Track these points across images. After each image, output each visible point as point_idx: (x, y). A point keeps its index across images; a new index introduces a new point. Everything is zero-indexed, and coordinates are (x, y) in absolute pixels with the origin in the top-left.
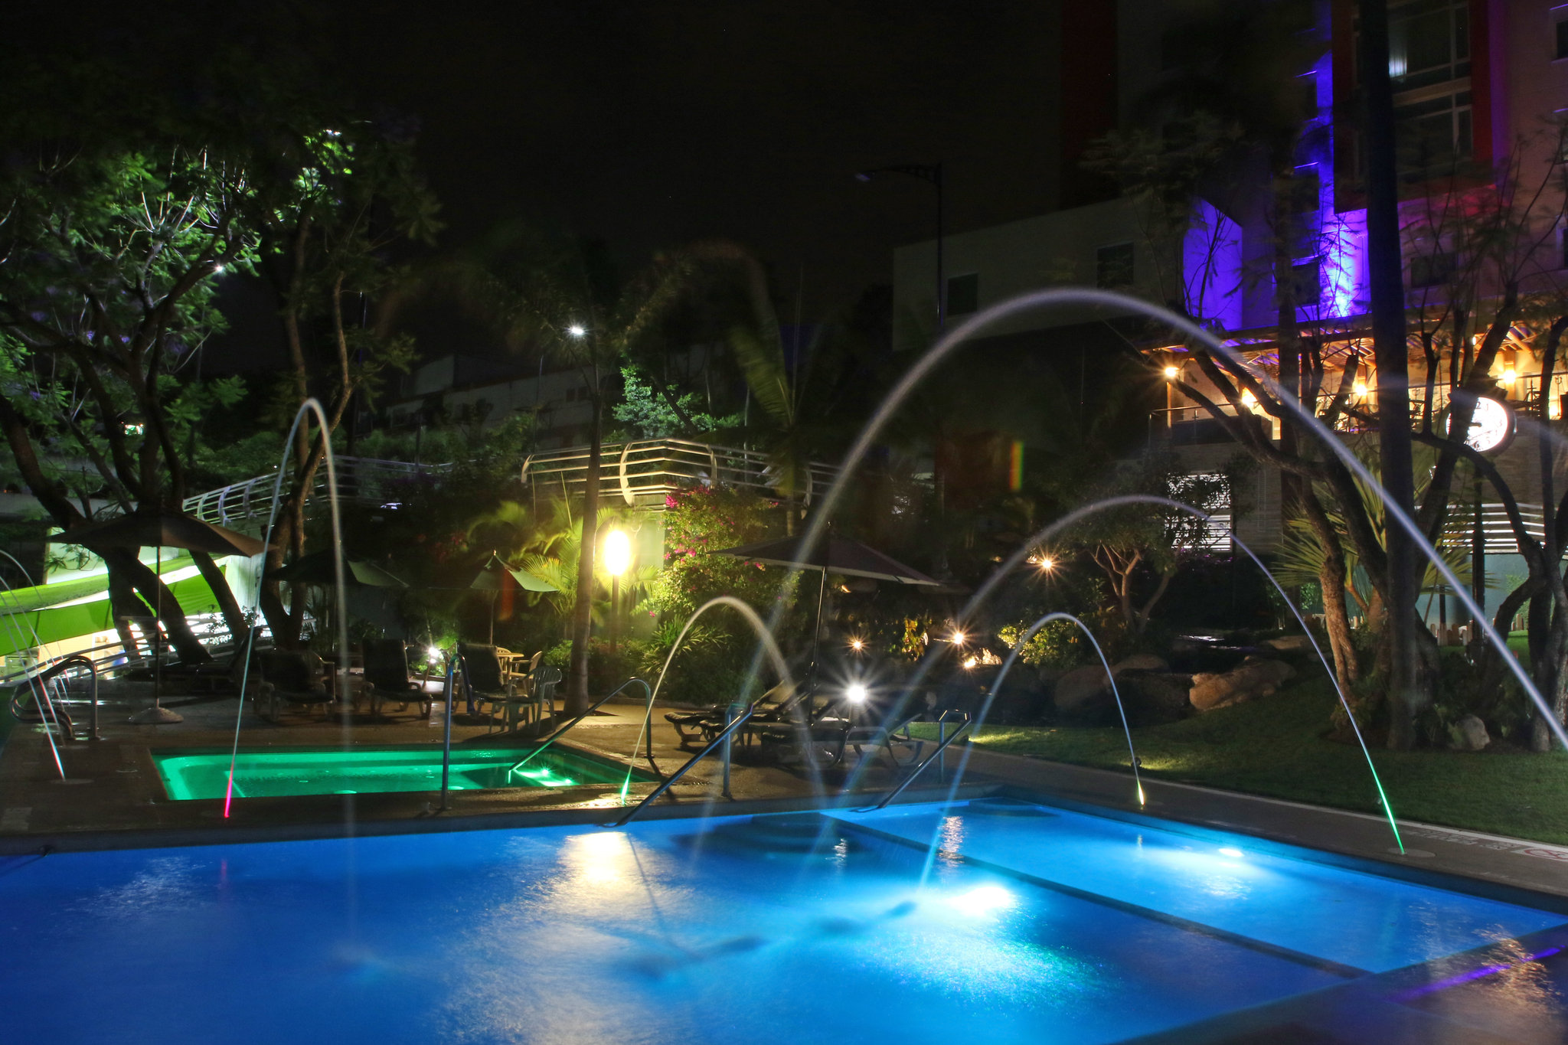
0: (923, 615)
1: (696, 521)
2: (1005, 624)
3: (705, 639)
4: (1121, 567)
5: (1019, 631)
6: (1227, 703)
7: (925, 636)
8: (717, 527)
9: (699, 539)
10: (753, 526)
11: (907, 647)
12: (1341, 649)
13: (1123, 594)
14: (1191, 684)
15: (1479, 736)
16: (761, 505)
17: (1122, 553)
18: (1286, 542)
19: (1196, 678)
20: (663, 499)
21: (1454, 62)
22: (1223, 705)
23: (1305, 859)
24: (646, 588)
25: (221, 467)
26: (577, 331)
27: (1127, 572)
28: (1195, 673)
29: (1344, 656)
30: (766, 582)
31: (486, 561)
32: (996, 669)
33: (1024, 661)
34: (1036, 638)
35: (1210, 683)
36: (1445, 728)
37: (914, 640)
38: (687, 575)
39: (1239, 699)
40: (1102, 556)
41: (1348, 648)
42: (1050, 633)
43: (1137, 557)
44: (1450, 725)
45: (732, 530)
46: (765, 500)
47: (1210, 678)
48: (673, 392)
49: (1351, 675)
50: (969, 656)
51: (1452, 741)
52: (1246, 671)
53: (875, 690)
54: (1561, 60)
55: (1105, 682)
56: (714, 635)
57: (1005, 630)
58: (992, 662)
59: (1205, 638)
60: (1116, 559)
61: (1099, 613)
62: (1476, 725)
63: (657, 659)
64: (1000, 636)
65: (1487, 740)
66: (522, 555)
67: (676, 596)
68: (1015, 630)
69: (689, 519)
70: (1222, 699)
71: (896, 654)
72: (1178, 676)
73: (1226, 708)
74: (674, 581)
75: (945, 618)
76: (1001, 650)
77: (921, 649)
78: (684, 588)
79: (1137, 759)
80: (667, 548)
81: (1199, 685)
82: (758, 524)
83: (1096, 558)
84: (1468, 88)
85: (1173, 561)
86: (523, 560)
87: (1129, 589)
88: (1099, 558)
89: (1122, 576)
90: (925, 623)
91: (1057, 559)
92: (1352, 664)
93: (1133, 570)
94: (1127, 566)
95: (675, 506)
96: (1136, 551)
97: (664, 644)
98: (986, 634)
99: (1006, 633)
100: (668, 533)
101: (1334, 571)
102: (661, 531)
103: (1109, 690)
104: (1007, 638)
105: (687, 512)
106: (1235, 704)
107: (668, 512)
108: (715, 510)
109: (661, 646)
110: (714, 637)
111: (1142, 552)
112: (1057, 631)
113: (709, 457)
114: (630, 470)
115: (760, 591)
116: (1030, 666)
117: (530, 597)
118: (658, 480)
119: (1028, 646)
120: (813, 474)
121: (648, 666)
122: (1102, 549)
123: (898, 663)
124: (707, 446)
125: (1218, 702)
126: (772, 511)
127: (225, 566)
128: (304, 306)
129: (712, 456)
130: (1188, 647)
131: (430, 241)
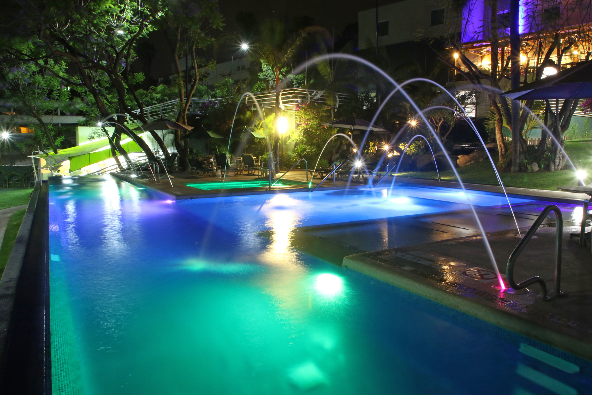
0: (375, 141)
1: (305, 114)
2: (401, 143)
3: (310, 150)
4: (437, 123)
5: (405, 145)
6: (469, 164)
7: (376, 147)
8: (312, 116)
9: (307, 120)
10: (322, 115)
11: (371, 151)
12: (500, 146)
13: (438, 132)
14: (458, 158)
15: (536, 167)
16: (325, 108)
17: (438, 119)
18: (491, 114)
19: (459, 157)
20: (294, 108)
22: (467, 164)
24: (290, 136)
25: (129, 103)
26: (245, 47)
27: (439, 125)
28: (459, 155)
29: (501, 148)
30: (327, 132)
31: (243, 130)
32: (399, 157)
33: (407, 154)
34: (411, 147)
35: (463, 158)
36: (526, 166)
37: (372, 148)
38: (304, 131)
39: (472, 162)
41: (502, 145)
42: (415, 145)
43: (442, 120)
44: (528, 165)
45: (316, 116)
46: (326, 106)
47: (463, 156)
48: (279, 67)
49: (503, 153)
50: (390, 153)
51: (528, 169)
52: (475, 154)
53: (364, 163)
56: (313, 149)
57: (401, 145)
58: (397, 155)
59: (464, 145)
60: (436, 121)
61: (430, 138)
62: (535, 165)
63: (297, 156)
64: (399, 146)
65: (538, 169)
66: (253, 127)
67: (301, 138)
68: (404, 144)
69: (303, 113)
70: (467, 163)
71: (368, 153)
72: (455, 156)
73: (468, 165)
74: (301, 133)
75: (382, 141)
76: (400, 151)
77: (375, 151)
78: (304, 135)
79: (440, 177)
80: (296, 123)
81: (460, 158)
82: (324, 114)
85: (453, 121)
86: (253, 129)
87: (440, 130)
88: (430, 121)
89: (437, 127)
90: (376, 143)
91: (417, 122)
92: (503, 150)
93: (442, 124)
94: (439, 123)
95: (298, 110)
96: (442, 118)
97: (298, 152)
98: (395, 146)
100: (296, 118)
101: (499, 123)
102: (294, 117)
103: (433, 162)
104: (402, 147)
105: (302, 112)
106: (471, 164)
107: (296, 112)
108: (311, 111)
109: (297, 153)
110: (313, 150)
111: (444, 119)
112: (417, 144)
113: (307, 93)
114: (283, 99)
115: (326, 135)
116: (409, 155)
117: (256, 139)
118: (292, 102)
119: (408, 149)
120: (339, 97)
121: (294, 159)
122: (431, 118)
123: (368, 156)
124: (306, 90)
126: (327, 110)
127: (142, 136)
128: (182, 52)
129: (308, 93)
130: (458, 148)
131: (221, 29)
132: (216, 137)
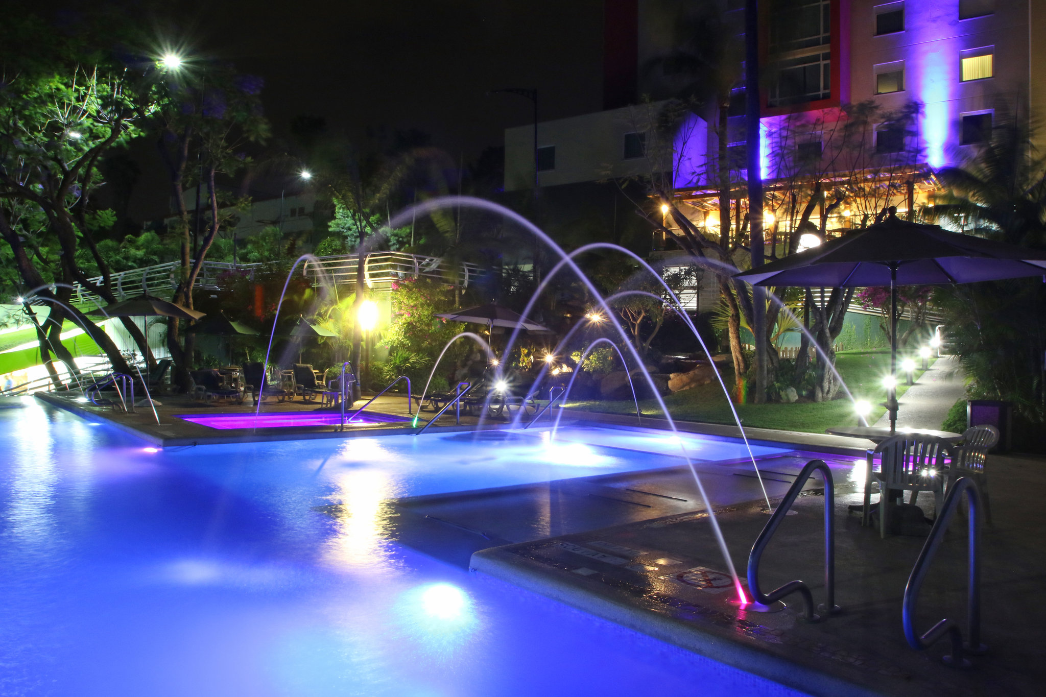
0: (530, 347)
1: (409, 298)
2: (574, 350)
3: (417, 360)
4: (635, 320)
5: (581, 354)
6: (687, 388)
7: (532, 357)
8: (421, 300)
9: (412, 307)
10: (439, 299)
11: (522, 363)
12: (737, 359)
13: (636, 333)
14: (669, 379)
15: (793, 395)
16: (444, 288)
17: (635, 312)
18: (721, 306)
19: (672, 376)
20: (389, 285)
21: (822, 35)
22: (684, 389)
23: (704, 439)
24: (382, 335)
25: (82, 263)
26: (306, 175)
27: (638, 322)
28: (672, 373)
29: (738, 362)
30: (447, 329)
31: (297, 320)
32: (570, 374)
33: (585, 370)
34: (591, 358)
35: (678, 378)
36: (779, 392)
37: (526, 359)
38: (407, 326)
39: (693, 386)
40: (626, 314)
41: (740, 358)
42: (598, 355)
43: (643, 314)
44: (781, 391)
45: (428, 302)
46: (446, 285)
47: (678, 375)
48: (366, 213)
49: (741, 371)
50: (555, 368)
51: (782, 399)
52: (696, 371)
53: (511, 384)
54: (878, 36)
55: (626, 379)
56: (421, 358)
57: (574, 354)
58: (568, 371)
59: (679, 357)
60: (632, 315)
61: (621, 345)
62: (792, 391)
63: (393, 371)
64: (571, 357)
65: (797, 398)
66: (315, 317)
67: (400, 338)
68: (579, 354)
69: (405, 296)
70: (684, 386)
71: (517, 367)
72: (662, 376)
73: (686, 390)
74: (400, 330)
75: (542, 348)
76: (572, 364)
77: (530, 364)
78: (405, 333)
79: (640, 410)
80: (392, 312)
81: (673, 378)
82: (443, 298)
83: (622, 314)
84: (828, 51)
85: (661, 316)
86: (315, 320)
87: (640, 331)
88: (623, 315)
89: (635, 325)
90: (532, 351)
91: (601, 316)
92: (742, 365)
93: (641, 321)
94: (638, 319)
95: (397, 289)
96: (642, 311)
97: (396, 363)
98: (564, 355)
99: (575, 355)
100: (393, 303)
101: (734, 321)
102: (389, 302)
103: (628, 384)
104: (576, 358)
105: (404, 293)
106: (691, 388)
107: (394, 292)
108: (419, 291)
109: (394, 364)
111: (646, 311)
112: (601, 354)
113: (413, 261)
114: (370, 269)
115: (444, 334)
116: (588, 373)
117: (320, 338)
118: (387, 274)
119: (586, 362)
120: (468, 270)
121: (388, 375)
122: (625, 310)
123: (517, 372)
124: (412, 255)
125: (682, 387)
126: (448, 291)
127: (104, 326)
128: (191, 179)
129: (415, 261)
130: (670, 361)
131: (263, 143)
132: (247, 333)
